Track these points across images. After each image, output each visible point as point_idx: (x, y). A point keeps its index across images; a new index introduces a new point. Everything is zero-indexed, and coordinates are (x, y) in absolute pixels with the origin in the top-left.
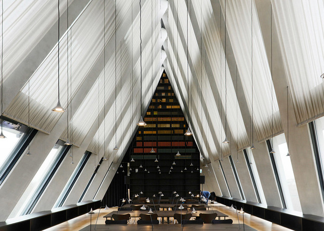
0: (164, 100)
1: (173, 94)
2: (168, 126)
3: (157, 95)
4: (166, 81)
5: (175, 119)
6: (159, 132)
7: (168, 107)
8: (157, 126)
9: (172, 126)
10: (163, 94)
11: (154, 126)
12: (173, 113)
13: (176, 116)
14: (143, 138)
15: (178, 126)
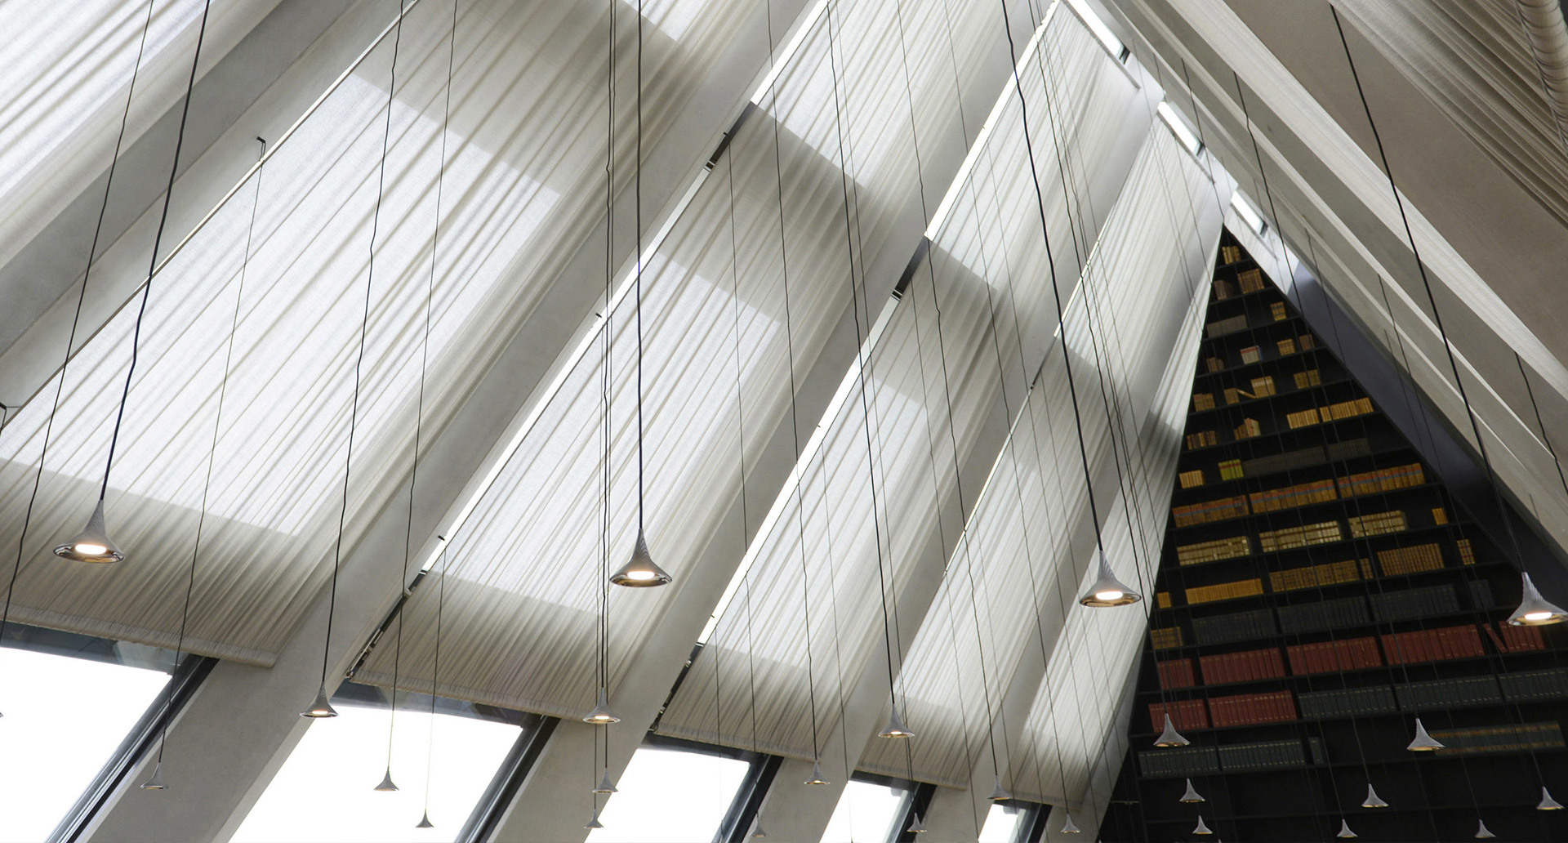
0: (1263, 387)
1: (1306, 343)
2: (1329, 533)
3: (1215, 366)
4: (1248, 284)
5: (1360, 485)
6: (1281, 581)
7: (1299, 420)
8: (1256, 545)
9: (1357, 533)
10: (1251, 356)
11: (1240, 547)
12: (1341, 450)
13: (1360, 465)
14: (1188, 637)
15: (1394, 522)
